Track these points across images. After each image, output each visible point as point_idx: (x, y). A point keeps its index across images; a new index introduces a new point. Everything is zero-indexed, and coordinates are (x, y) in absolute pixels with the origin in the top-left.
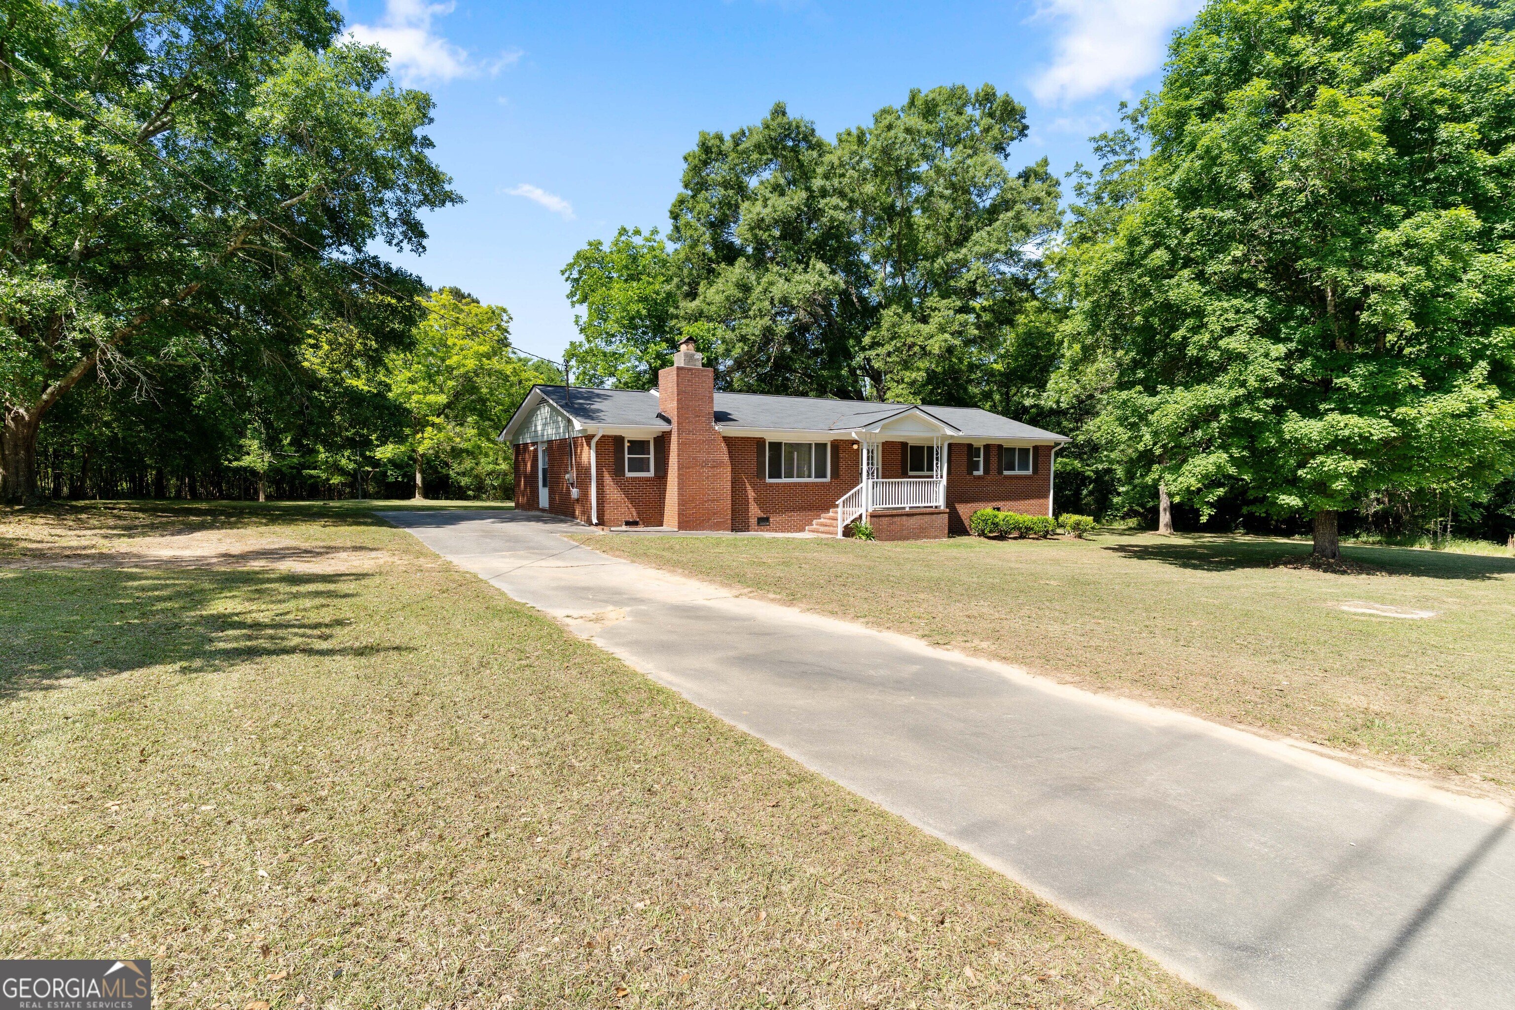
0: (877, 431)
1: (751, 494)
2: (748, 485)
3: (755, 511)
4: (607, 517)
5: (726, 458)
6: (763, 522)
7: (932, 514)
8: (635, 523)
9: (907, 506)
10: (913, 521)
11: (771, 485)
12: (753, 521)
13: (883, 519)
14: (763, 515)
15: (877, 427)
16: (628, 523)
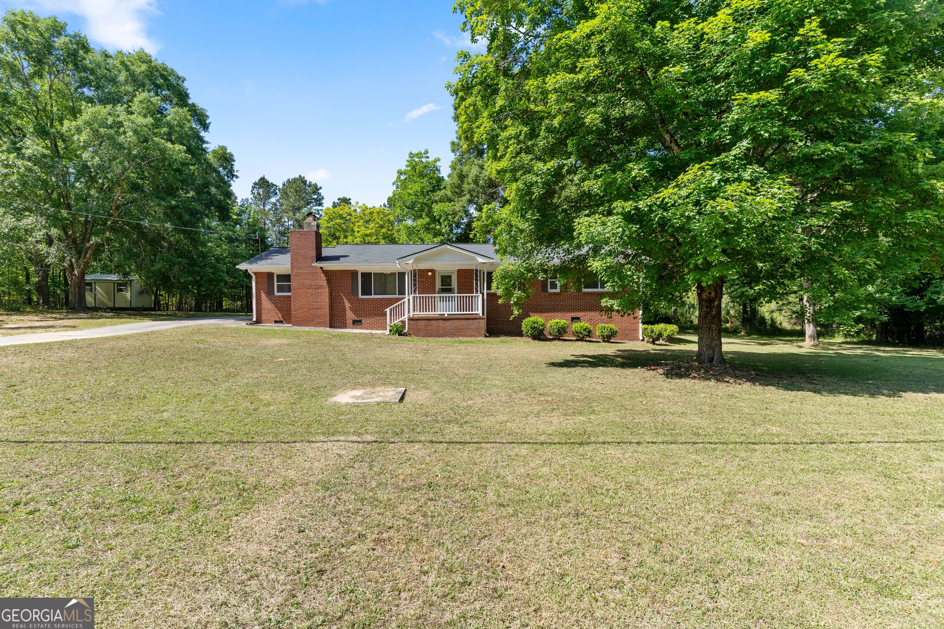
0: (411, 262)
1: (347, 305)
2: (345, 300)
3: (350, 316)
4: (263, 317)
5: (325, 283)
6: (357, 323)
7: (475, 319)
8: (281, 322)
9: (446, 314)
10: (448, 324)
11: (363, 300)
12: (349, 322)
13: (420, 322)
14: (356, 318)
15: (411, 259)
16: (276, 322)
